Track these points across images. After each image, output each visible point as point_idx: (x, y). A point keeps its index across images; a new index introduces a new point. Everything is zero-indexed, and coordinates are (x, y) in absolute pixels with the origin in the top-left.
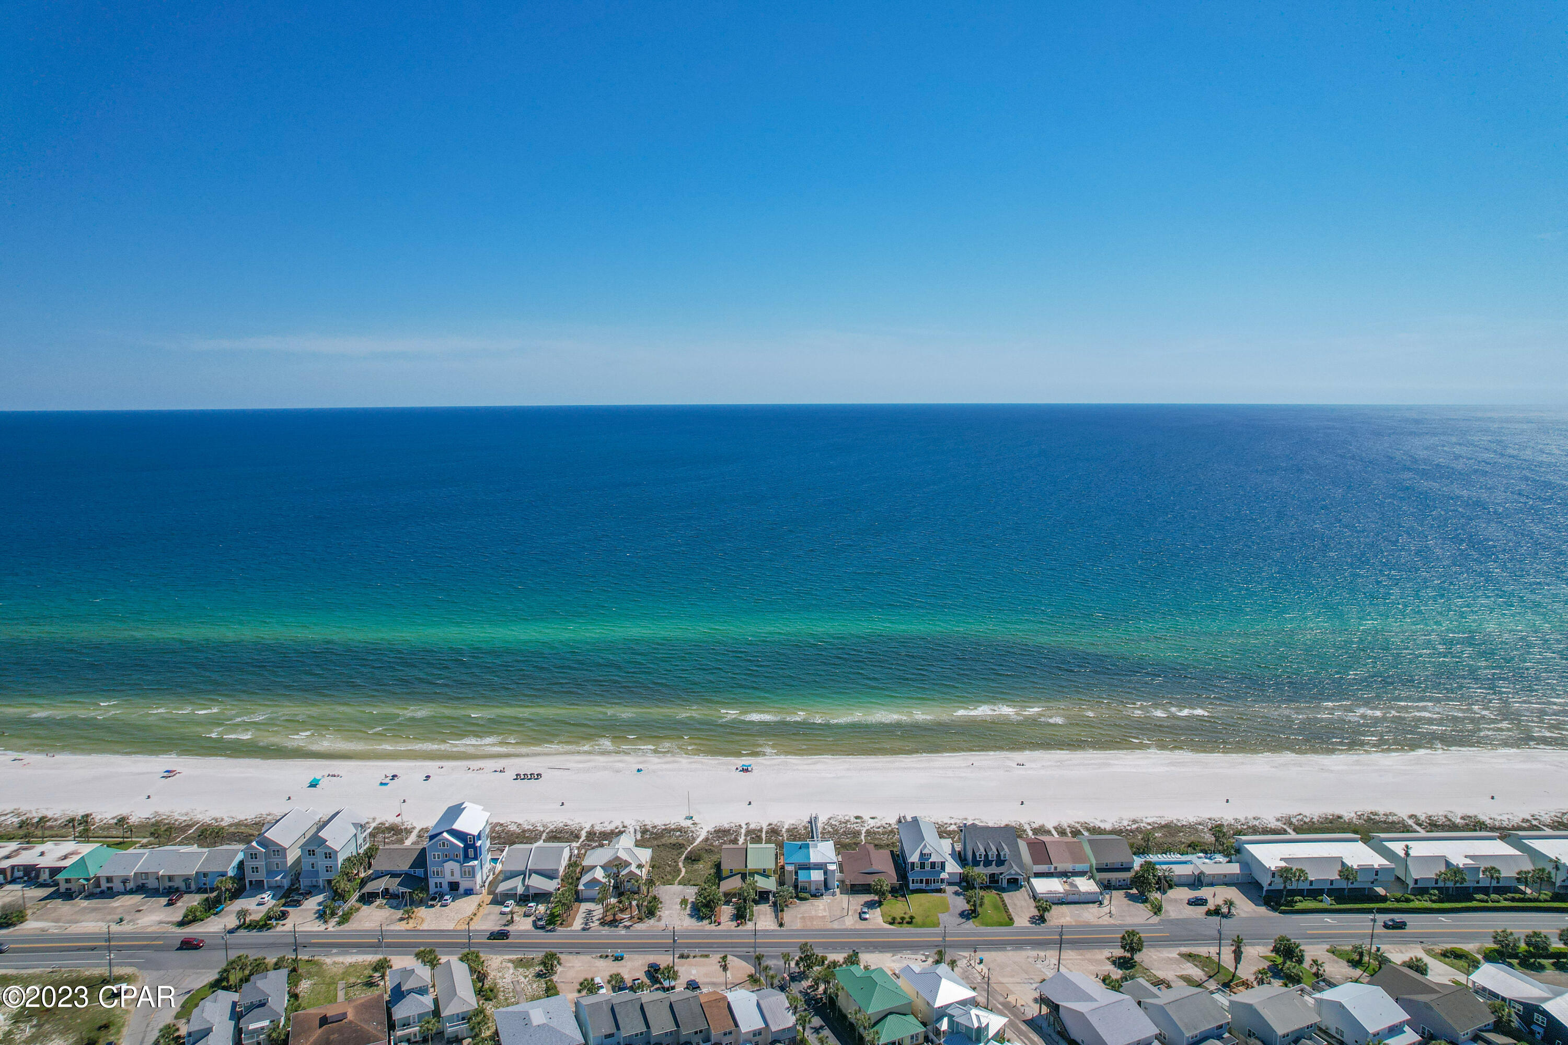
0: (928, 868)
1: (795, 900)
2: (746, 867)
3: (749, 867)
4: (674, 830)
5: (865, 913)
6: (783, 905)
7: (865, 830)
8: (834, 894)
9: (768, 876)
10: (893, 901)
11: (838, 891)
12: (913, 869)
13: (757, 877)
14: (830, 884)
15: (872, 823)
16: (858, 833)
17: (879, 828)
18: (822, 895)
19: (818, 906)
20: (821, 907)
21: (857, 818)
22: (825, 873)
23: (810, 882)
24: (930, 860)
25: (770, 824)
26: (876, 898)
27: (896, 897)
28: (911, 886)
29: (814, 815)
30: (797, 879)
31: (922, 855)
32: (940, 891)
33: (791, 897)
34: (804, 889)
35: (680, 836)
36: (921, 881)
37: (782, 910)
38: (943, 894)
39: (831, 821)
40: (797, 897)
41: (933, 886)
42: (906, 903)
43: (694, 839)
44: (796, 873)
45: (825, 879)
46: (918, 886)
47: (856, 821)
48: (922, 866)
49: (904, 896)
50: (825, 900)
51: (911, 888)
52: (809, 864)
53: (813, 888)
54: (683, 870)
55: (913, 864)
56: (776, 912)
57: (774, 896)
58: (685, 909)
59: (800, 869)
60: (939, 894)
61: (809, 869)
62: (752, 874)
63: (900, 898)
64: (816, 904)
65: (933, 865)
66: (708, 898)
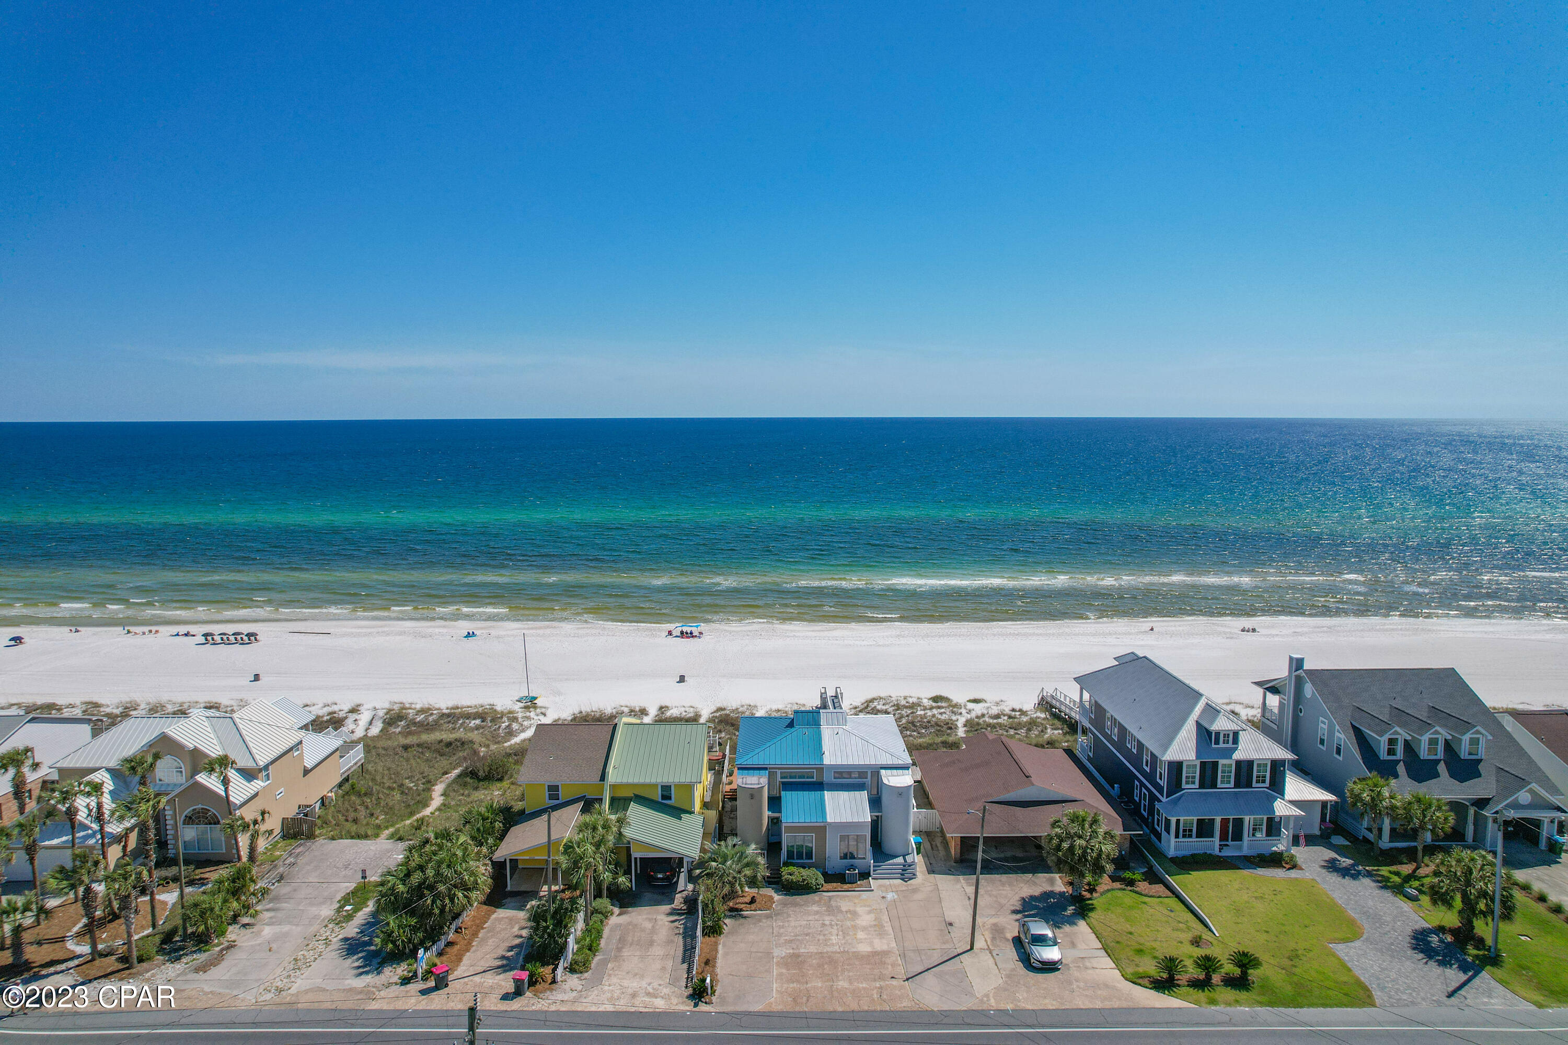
0: (1226, 784)
1: (769, 892)
2: (603, 778)
3: (613, 776)
4: (469, 716)
5: (1040, 940)
6: (721, 908)
7: (961, 721)
8: (906, 873)
9: (677, 812)
10: (1126, 897)
11: (918, 859)
12: (1176, 783)
13: (634, 810)
14: (891, 841)
15: (978, 709)
16: (950, 726)
17: (997, 716)
18: (865, 875)
19: (854, 914)
20: (865, 919)
21: (936, 699)
22: (875, 802)
23: (821, 830)
24: (1237, 755)
25: (720, 709)
26: (1058, 884)
27: (1131, 883)
28: (1172, 845)
29: (831, 693)
30: (775, 822)
31: (1205, 735)
32: (1275, 860)
33: (752, 882)
34: (801, 856)
35: (477, 728)
36: (1204, 829)
37: (713, 930)
38: (1293, 874)
39: (872, 705)
40: (775, 881)
41: (1247, 846)
42: (1173, 902)
43: (511, 733)
44: (775, 802)
45: (876, 825)
46: (1195, 845)
47: (934, 704)
48: (1208, 774)
49: (1153, 878)
50: (878, 893)
51: (1172, 853)
52: (821, 769)
53: (833, 850)
54: (437, 800)
55: (1176, 768)
56: (689, 935)
57: (691, 879)
58: (349, 917)
59: (788, 786)
60: (1278, 873)
61: (819, 786)
62: (620, 803)
63: (1143, 886)
64: (845, 905)
65: (1244, 770)
66: (416, 878)
